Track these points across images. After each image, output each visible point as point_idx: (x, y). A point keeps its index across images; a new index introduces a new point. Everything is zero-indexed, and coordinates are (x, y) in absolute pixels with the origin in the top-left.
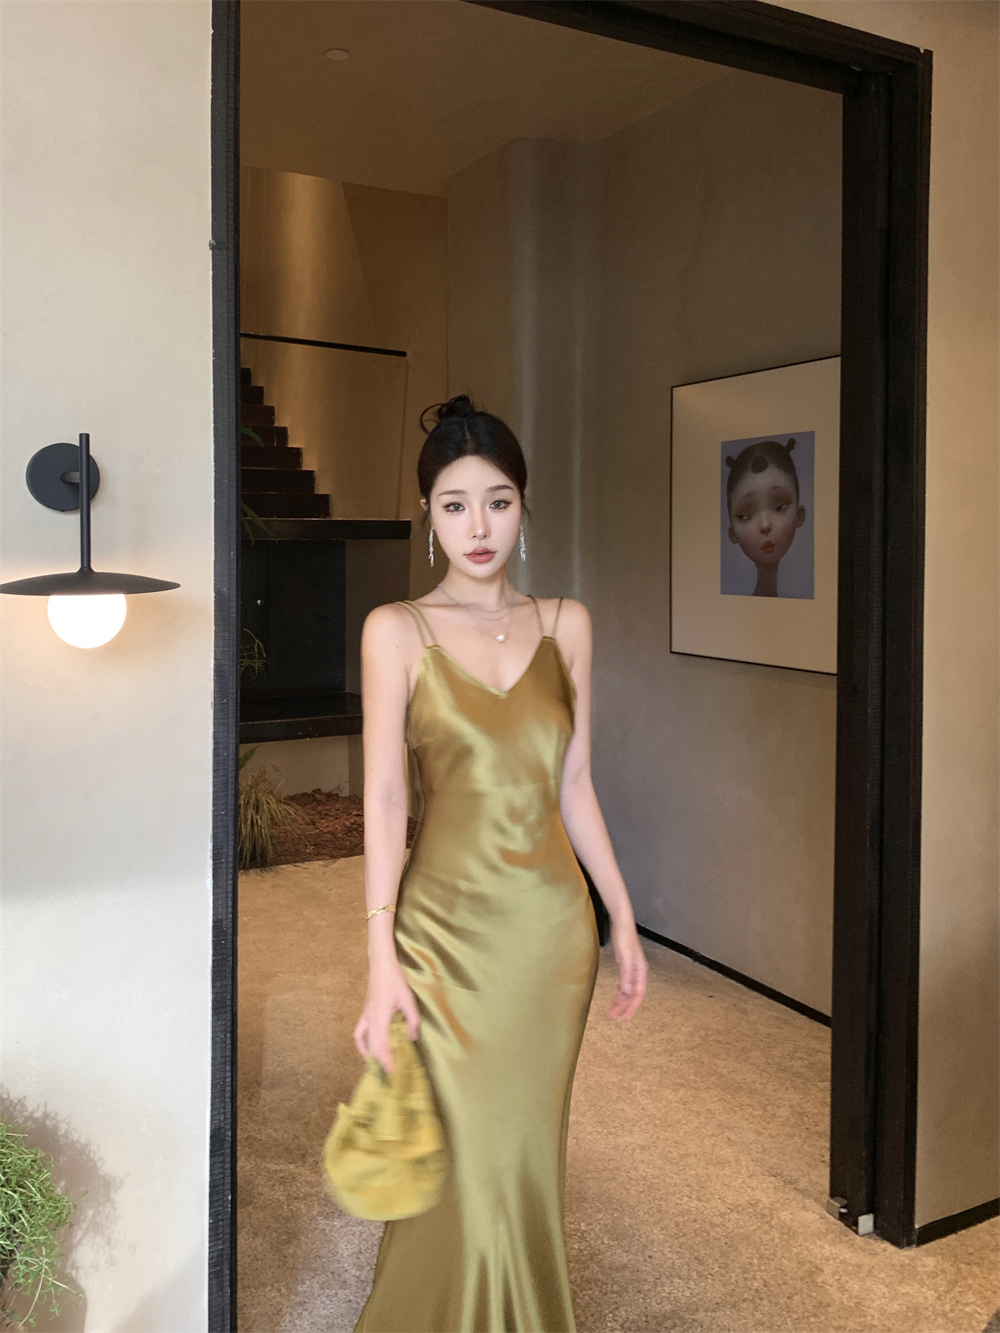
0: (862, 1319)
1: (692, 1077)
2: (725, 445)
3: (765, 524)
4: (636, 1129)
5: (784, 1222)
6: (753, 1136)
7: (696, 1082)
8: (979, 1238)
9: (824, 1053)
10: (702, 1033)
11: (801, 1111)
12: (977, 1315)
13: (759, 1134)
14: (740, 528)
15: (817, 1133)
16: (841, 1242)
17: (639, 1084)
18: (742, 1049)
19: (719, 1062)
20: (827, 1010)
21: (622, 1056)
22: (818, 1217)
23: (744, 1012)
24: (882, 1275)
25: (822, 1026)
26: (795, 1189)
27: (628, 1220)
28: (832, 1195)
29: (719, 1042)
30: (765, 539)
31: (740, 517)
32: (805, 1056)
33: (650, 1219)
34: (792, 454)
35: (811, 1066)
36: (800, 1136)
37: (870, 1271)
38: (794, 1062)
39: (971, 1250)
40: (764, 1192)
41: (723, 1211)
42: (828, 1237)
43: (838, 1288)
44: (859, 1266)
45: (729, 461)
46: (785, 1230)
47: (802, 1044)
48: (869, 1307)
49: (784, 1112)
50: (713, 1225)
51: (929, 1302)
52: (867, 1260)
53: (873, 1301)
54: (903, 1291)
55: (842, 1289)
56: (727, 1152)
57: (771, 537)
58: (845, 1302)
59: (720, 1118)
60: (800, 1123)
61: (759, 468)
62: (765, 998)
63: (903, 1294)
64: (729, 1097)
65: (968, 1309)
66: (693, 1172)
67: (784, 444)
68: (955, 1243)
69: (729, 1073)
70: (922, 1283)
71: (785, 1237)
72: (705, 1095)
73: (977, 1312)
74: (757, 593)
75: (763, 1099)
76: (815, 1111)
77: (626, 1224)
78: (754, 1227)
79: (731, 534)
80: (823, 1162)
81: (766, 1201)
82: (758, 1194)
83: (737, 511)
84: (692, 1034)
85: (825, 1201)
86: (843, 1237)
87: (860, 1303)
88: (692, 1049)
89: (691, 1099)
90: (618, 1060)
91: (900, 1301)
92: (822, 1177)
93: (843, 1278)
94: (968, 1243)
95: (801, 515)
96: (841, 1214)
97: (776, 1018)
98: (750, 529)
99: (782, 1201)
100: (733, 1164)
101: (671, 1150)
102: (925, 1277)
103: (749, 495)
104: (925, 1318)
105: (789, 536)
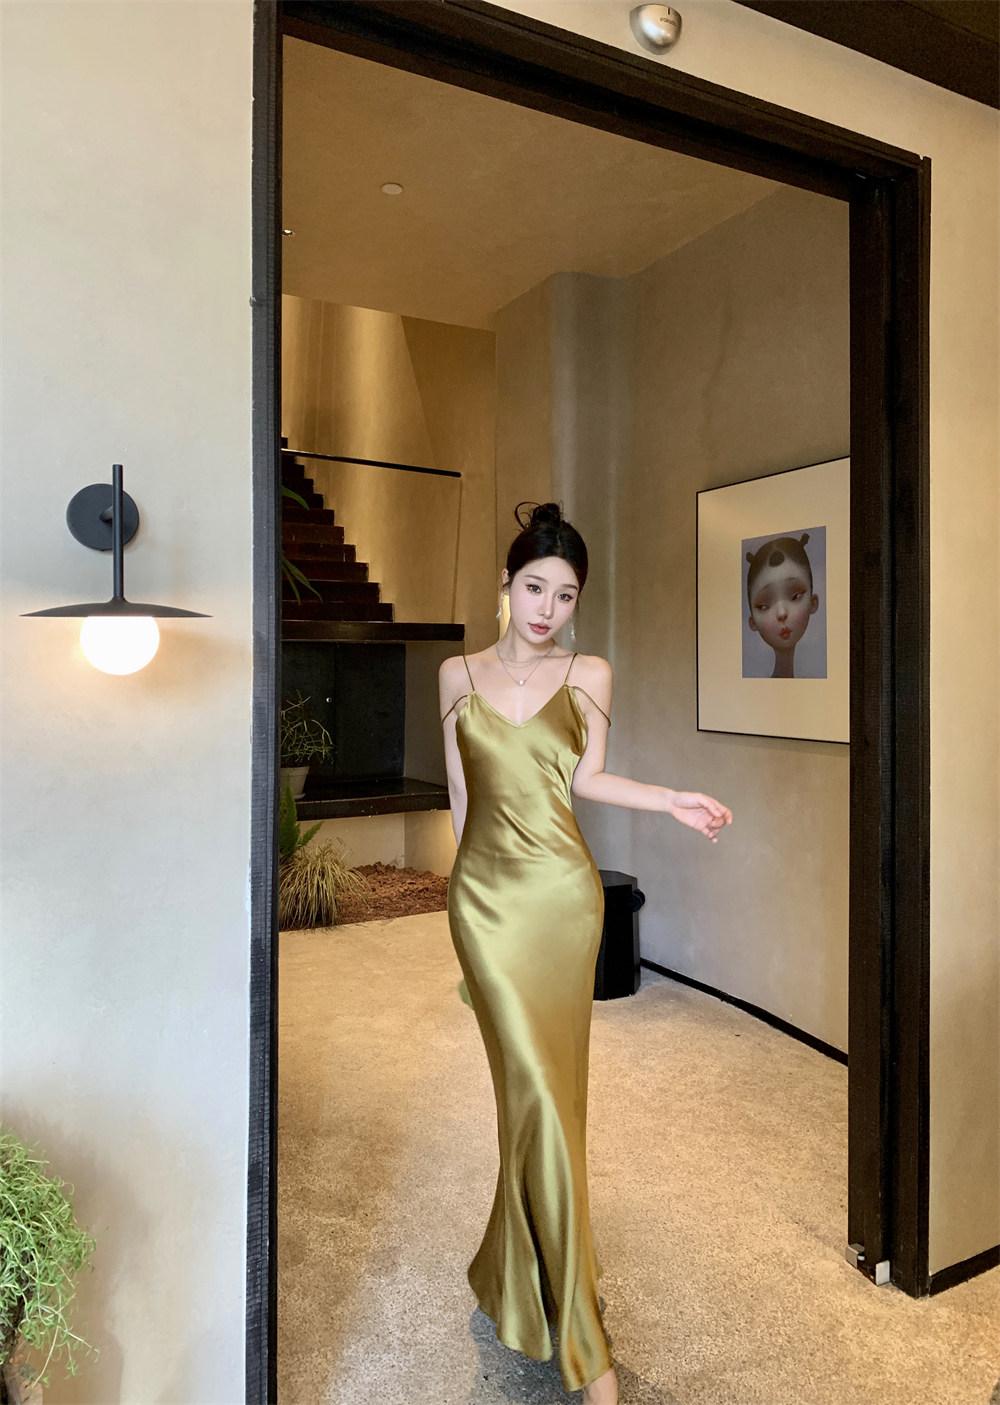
0: (881, 1377)
1: (722, 1121)
2: (745, 543)
3: (782, 612)
4: (672, 1177)
5: (806, 1272)
6: (778, 1181)
7: (725, 1126)
8: (989, 1286)
9: (841, 1092)
10: (730, 1073)
11: (821, 1153)
12: (989, 1370)
13: (784, 1179)
14: (759, 617)
15: (835, 1175)
16: (859, 1293)
17: (673, 1129)
18: (768, 1089)
19: (746, 1104)
20: (844, 1048)
21: (658, 1099)
22: (838, 1266)
23: (769, 1051)
24: (899, 1328)
25: (839, 1064)
26: (817, 1236)
27: (662, 1274)
28: (850, 1242)
29: (745, 1083)
30: (782, 626)
31: (760, 607)
32: (824, 1096)
33: (682, 1273)
34: (806, 547)
35: (829, 1105)
36: (819, 1179)
37: (887, 1324)
38: (813, 1101)
39: (981, 1299)
40: (788, 1239)
41: (750, 1262)
42: (848, 1288)
43: (857, 1343)
44: (877, 1319)
45: (748, 557)
46: (807, 1281)
47: (821, 1083)
48: (887, 1363)
49: (805, 1155)
50: (740, 1277)
51: (943, 1357)
52: (884, 1312)
53: (891, 1357)
54: (920, 1345)
55: (862, 1345)
56: (755, 1200)
57: (788, 624)
58: (865, 1358)
59: (749, 1163)
60: (819, 1166)
61: (776, 561)
62: (786, 1036)
63: (918, 1348)
64: (756, 1141)
65: (980, 1363)
66: (725, 1222)
67: (799, 538)
68: (965, 1292)
69: (756, 1115)
70: (937, 1336)
71: (807, 1288)
72: (734, 1140)
73: (988, 1366)
74: (776, 675)
75: (786, 1142)
76: (834, 1152)
77: (660, 1278)
78: (778, 1278)
79: (751, 623)
80: (842, 1206)
81: (789, 1249)
82: (782, 1242)
83: (756, 601)
84: (721, 1076)
85: (844, 1249)
86: (861, 1287)
87: (878, 1359)
88: (720, 1092)
89: (722, 1143)
90: (655, 1105)
91: (917, 1357)
92: (840, 1223)
93: (862, 1331)
94: (979, 1291)
95: (814, 602)
96: (859, 1261)
97: (797, 1057)
98: (769, 618)
99: (804, 1249)
100: (760, 1211)
101: (704, 1198)
102: (939, 1330)
103: (767, 586)
104: (940, 1374)
105: (804, 622)
